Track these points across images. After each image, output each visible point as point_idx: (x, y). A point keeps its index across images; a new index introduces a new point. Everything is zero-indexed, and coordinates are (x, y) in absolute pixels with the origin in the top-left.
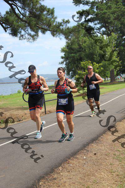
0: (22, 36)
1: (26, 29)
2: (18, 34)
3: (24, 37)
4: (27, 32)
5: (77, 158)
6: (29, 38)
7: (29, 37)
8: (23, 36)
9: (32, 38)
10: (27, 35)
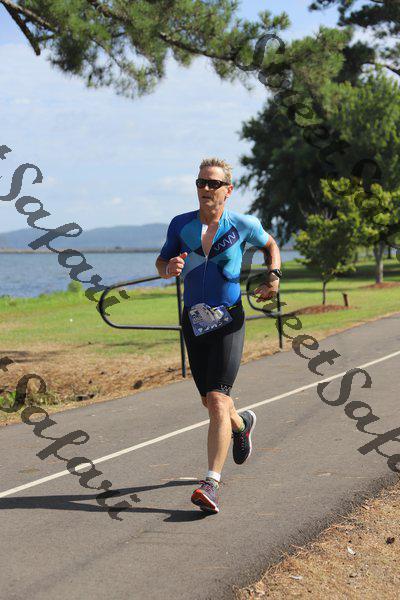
0: (99, 72)
1: (117, 48)
2: (85, 62)
3: (106, 78)
4: (119, 58)
5: (321, 552)
6: (123, 82)
7: (125, 76)
8: (101, 71)
9: (136, 84)
10: (116, 69)
